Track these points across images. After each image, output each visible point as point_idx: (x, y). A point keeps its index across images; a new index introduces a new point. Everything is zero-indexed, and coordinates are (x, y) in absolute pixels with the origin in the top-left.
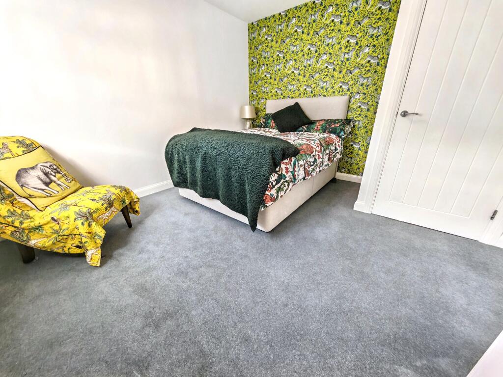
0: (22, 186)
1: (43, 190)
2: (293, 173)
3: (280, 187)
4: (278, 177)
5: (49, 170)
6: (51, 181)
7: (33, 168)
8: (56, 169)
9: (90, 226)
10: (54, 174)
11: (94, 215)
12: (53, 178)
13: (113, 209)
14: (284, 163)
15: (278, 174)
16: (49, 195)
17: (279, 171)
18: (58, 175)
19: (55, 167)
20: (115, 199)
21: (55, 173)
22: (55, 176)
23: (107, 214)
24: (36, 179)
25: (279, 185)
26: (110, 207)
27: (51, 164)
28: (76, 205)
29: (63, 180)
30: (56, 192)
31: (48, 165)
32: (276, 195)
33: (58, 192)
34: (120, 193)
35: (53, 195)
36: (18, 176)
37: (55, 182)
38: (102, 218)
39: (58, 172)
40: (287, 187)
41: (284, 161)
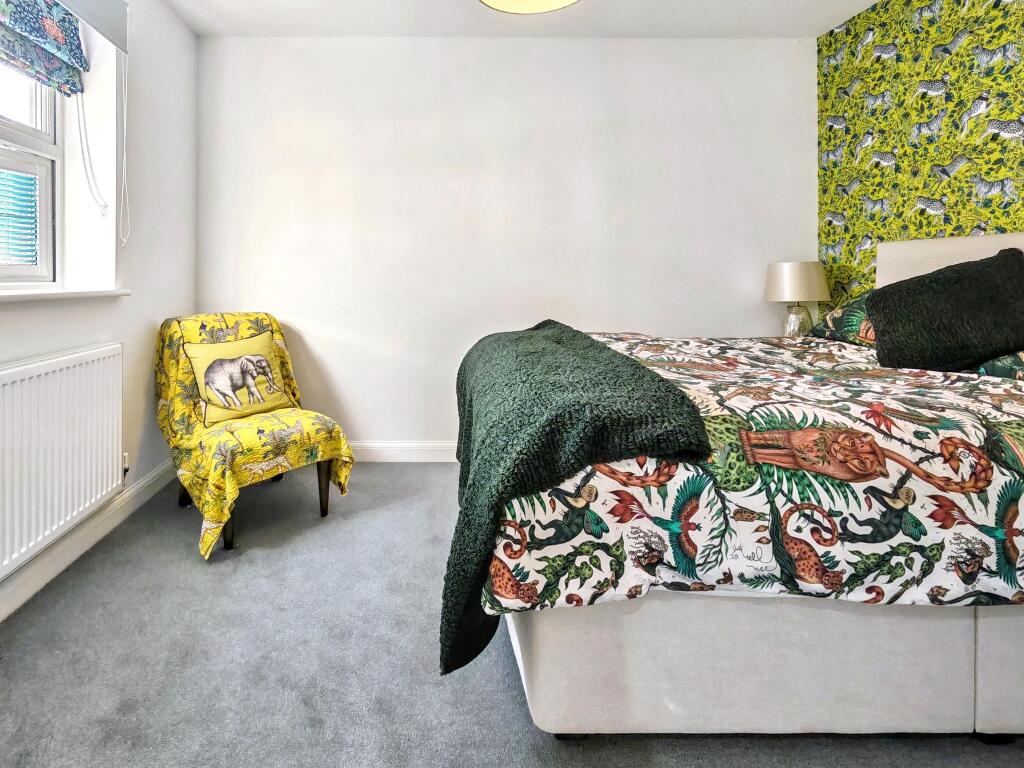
0: (207, 384)
1: (225, 395)
2: (676, 527)
3: (569, 560)
4: (566, 515)
5: (252, 367)
6: (244, 385)
7: (232, 361)
8: (263, 368)
9: (223, 474)
10: (255, 374)
11: (239, 459)
12: (250, 381)
13: (281, 459)
14: (613, 474)
15: (567, 504)
16: (227, 405)
17: (577, 494)
18: (262, 378)
19: (264, 364)
20: (295, 442)
21: (258, 373)
22: (254, 378)
23: (264, 465)
24: (227, 376)
25: (565, 549)
26: (277, 455)
27: (261, 358)
28: (232, 433)
29: (262, 387)
30: (238, 403)
31: (255, 359)
32: (543, 581)
33: (241, 404)
34: (313, 434)
35: (233, 406)
36: (210, 369)
37: (248, 387)
38: (251, 470)
39: (265, 374)
40: (606, 573)
41: (614, 465)
